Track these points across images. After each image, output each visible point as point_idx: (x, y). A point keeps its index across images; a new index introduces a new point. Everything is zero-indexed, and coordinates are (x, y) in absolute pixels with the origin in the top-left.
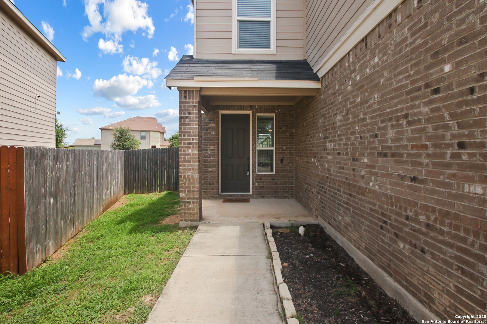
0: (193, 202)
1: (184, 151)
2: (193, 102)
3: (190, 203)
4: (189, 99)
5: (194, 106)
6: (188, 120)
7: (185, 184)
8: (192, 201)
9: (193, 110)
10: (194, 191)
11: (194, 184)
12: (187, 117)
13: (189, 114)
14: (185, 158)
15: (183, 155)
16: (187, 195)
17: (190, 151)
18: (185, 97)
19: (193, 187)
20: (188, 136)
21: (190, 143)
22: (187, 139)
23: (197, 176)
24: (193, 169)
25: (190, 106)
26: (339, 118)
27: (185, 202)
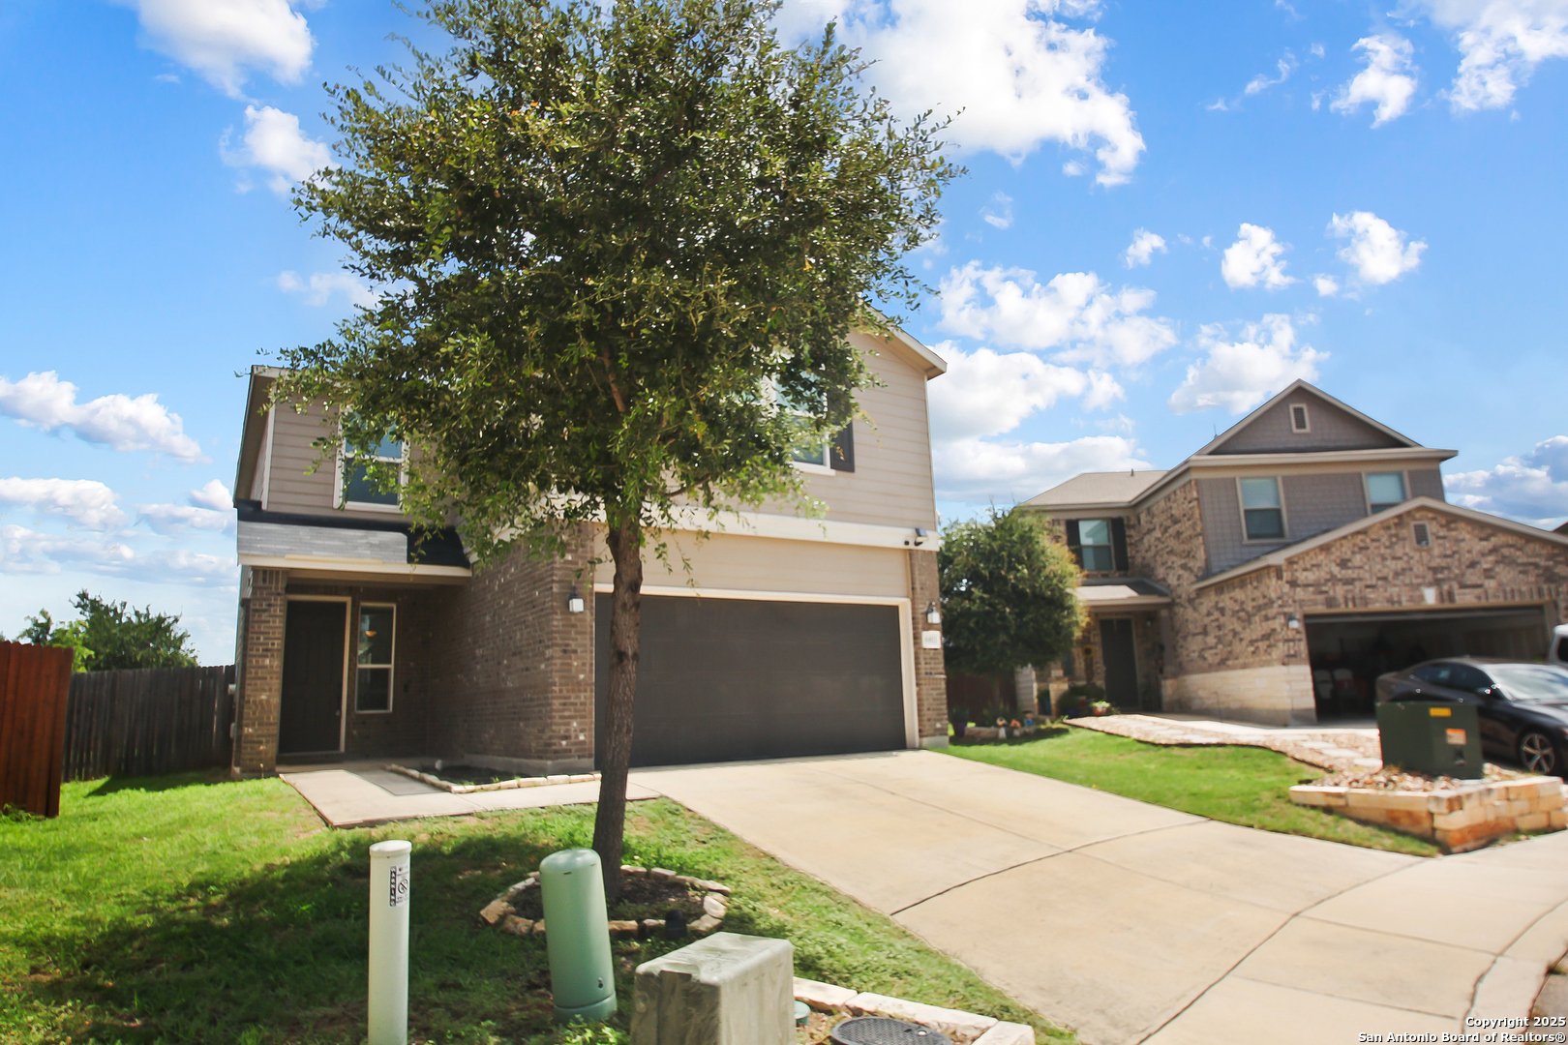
0: (267, 742)
1: (257, 662)
2: (277, 588)
3: (261, 743)
4: (271, 582)
5: (279, 594)
6: (267, 614)
7: (254, 713)
8: (264, 740)
9: (276, 600)
10: (271, 724)
11: (271, 712)
12: (265, 611)
13: (270, 605)
14: (256, 673)
15: (254, 667)
16: (256, 730)
17: (267, 661)
18: (264, 580)
19: (268, 718)
20: (265, 639)
21: (267, 650)
22: (262, 644)
23: (276, 700)
24: (270, 690)
25: (272, 594)
26: (488, 618)
27: (253, 742)
